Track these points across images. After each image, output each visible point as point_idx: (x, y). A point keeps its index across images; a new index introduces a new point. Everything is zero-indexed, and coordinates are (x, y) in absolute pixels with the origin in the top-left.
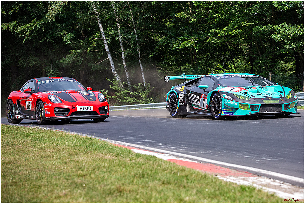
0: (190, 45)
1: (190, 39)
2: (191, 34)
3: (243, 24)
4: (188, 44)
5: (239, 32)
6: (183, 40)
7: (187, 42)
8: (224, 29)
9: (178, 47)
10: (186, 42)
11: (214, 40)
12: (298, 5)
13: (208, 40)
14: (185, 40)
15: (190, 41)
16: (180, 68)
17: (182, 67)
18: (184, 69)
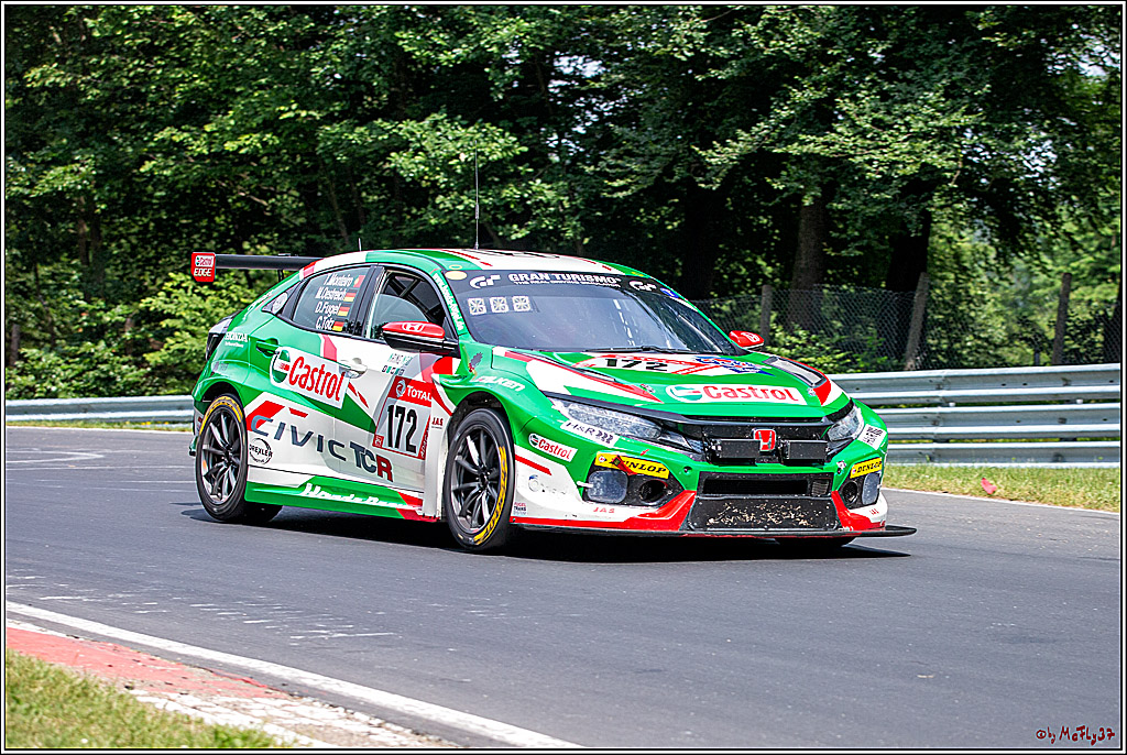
0: (76, 183)
1: (78, 161)
2: (82, 140)
3: (283, 112)
4: (69, 181)
5: (264, 144)
6: (48, 165)
7: (65, 172)
8: (208, 128)
9: (28, 187)
10: (60, 169)
11: (167, 167)
12: (495, 49)
13: (148, 166)
14: (56, 162)
15: (75, 167)
16: (36, 270)
17: (44, 270)
18: (53, 276)
